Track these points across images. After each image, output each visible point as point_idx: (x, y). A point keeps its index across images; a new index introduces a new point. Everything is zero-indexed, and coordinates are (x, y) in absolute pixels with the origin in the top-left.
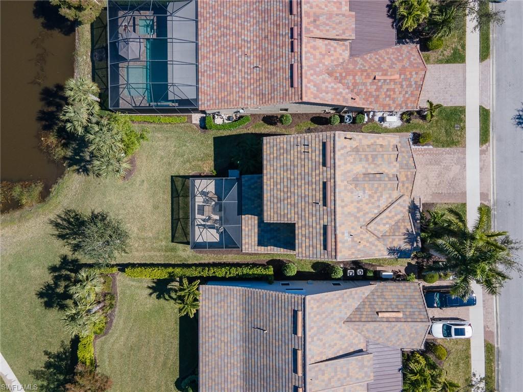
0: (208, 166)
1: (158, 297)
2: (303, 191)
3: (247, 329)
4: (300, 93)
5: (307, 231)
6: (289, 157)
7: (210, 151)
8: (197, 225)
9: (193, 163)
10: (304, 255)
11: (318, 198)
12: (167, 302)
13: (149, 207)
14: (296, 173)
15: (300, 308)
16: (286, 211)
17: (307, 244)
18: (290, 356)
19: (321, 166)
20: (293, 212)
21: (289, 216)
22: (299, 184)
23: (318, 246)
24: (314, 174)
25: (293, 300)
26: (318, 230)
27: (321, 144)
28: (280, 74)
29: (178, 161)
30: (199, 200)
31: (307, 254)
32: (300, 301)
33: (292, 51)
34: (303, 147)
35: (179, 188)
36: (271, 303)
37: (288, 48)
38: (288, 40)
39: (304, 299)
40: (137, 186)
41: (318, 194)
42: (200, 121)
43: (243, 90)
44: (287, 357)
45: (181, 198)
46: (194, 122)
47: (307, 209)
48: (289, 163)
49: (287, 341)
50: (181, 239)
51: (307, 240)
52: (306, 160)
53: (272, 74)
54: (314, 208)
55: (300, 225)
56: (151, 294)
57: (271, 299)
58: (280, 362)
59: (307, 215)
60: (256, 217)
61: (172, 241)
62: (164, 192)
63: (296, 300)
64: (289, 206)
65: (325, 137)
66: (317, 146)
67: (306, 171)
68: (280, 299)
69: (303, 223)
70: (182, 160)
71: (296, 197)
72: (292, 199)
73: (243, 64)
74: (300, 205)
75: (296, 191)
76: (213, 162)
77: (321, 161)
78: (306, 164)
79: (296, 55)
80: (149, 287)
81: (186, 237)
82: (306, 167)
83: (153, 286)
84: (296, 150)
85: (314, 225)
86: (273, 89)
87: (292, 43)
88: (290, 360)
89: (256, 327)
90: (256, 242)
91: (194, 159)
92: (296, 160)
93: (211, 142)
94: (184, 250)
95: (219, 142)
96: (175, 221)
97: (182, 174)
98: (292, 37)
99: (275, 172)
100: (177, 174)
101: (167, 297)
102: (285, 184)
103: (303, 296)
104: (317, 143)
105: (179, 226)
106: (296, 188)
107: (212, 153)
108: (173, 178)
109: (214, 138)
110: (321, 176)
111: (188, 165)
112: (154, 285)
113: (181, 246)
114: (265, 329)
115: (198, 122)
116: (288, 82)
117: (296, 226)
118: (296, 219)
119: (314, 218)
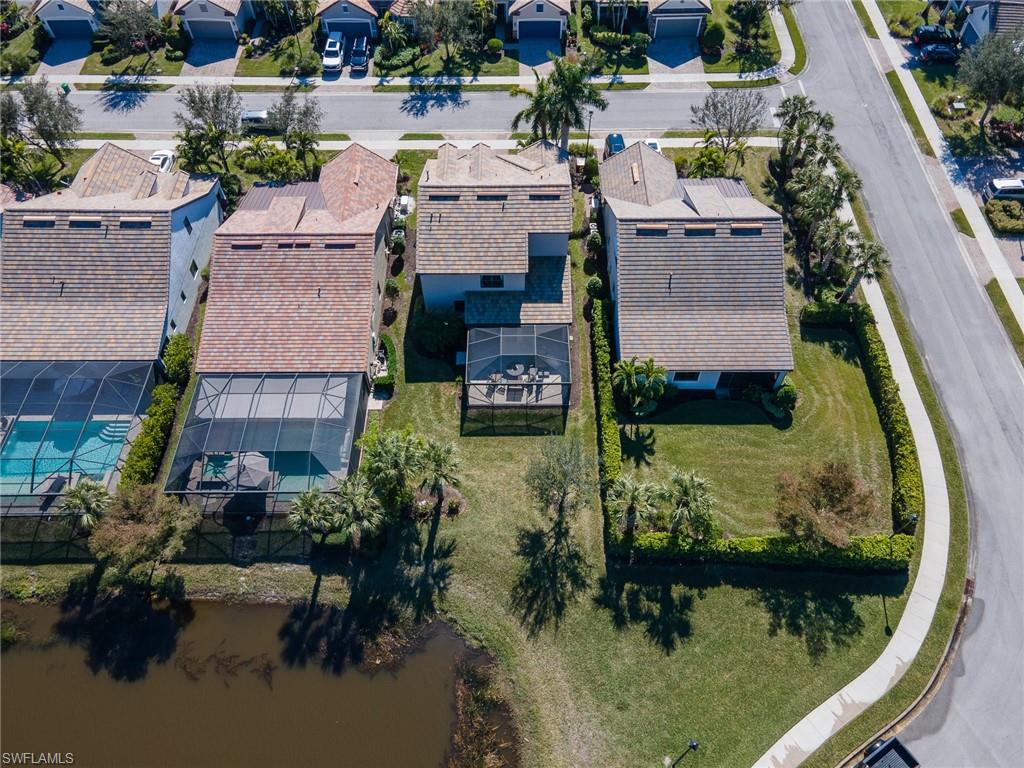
0: (449, 390)
1: (652, 452)
2: (489, 224)
3: (673, 304)
4: (363, 237)
5: (538, 219)
6: (444, 241)
7: (427, 387)
8: (537, 401)
9: (443, 408)
10: (568, 223)
11: (497, 206)
12: (658, 441)
13: (510, 466)
14: (464, 232)
15: (633, 227)
16: (514, 245)
17: (553, 219)
18: (696, 240)
19: (459, 202)
20: (514, 236)
21: (520, 241)
22: (479, 228)
23: (555, 206)
24: (467, 211)
25: (625, 236)
26: (536, 206)
27: (432, 202)
28: (335, 262)
29: (438, 428)
30: (500, 399)
31: (566, 218)
32: (625, 227)
33: (307, 246)
34: (433, 223)
35: (480, 425)
36: (633, 268)
37: (304, 252)
38: (294, 252)
39: (621, 220)
40: (474, 484)
41: (492, 206)
42: (379, 399)
43: (347, 312)
44: (697, 245)
45: (496, 424)
46: (380, 407)
47: (511, 219)
48: (452, 241)
49: (678, 245)
50: (559, 423)
51: (549, 219)
52: (450, 219)
53: (334, 273)
54: (510, 210)
55: (530, 227)
56: (648, 464)
57: (627, 268)
58: (706, 254)
59: (518, 219)
60: (523, 305)
61: (563, 434)
62: (485, 446)
63: (623, 232)
64: (507, 241)
65: (424, 198)
66: (434, 206)
67: (463, 219)
68: (626, 254)
69: (528, 223)
70: (436, 423)
71: (496, 232)
72: (498, 236)
73: (311, 311)
74: (506, 228)
75: (488, 232)
76: (444, 384)
77: (452, 202)
78: (455, 219)
79: (314, 241)
80: (638, 466)
81: (556, 416)
82: (459, 219)
83: (635, 460)
84: (436, 232)
85: (530, 210)
86: (353, 271)
87: (299, 246)
88: (701, 240)
89: (668, 290)
90: (558, 305)
91: (435, 406)
92: (449, 232)
93: (412, 387)
94: (576, 419)
95: (412, 376)
96: (531, 431)
97: (458, 423)
98: (290, 246)
99: (463, 258)
100: (459, 429)
101: (649, 441)
102: (479, 245)
103: (618, 222)
104: (429, 206)
105: (540, 425)
106: (483, 232)
107: (429, 384)
108: (465, 433)
109: (407, 382)
110: (471, 202)
111: (445, 415)
112: (632, 459)
113: (570, 425)
114: (668, 277)
115: (381, 402)
116: (347, 251)
117: (531, 231)
118: (524, 232)
119: (522, 210)
